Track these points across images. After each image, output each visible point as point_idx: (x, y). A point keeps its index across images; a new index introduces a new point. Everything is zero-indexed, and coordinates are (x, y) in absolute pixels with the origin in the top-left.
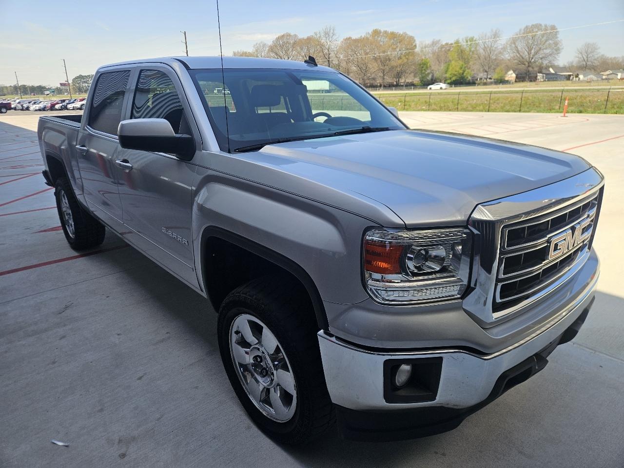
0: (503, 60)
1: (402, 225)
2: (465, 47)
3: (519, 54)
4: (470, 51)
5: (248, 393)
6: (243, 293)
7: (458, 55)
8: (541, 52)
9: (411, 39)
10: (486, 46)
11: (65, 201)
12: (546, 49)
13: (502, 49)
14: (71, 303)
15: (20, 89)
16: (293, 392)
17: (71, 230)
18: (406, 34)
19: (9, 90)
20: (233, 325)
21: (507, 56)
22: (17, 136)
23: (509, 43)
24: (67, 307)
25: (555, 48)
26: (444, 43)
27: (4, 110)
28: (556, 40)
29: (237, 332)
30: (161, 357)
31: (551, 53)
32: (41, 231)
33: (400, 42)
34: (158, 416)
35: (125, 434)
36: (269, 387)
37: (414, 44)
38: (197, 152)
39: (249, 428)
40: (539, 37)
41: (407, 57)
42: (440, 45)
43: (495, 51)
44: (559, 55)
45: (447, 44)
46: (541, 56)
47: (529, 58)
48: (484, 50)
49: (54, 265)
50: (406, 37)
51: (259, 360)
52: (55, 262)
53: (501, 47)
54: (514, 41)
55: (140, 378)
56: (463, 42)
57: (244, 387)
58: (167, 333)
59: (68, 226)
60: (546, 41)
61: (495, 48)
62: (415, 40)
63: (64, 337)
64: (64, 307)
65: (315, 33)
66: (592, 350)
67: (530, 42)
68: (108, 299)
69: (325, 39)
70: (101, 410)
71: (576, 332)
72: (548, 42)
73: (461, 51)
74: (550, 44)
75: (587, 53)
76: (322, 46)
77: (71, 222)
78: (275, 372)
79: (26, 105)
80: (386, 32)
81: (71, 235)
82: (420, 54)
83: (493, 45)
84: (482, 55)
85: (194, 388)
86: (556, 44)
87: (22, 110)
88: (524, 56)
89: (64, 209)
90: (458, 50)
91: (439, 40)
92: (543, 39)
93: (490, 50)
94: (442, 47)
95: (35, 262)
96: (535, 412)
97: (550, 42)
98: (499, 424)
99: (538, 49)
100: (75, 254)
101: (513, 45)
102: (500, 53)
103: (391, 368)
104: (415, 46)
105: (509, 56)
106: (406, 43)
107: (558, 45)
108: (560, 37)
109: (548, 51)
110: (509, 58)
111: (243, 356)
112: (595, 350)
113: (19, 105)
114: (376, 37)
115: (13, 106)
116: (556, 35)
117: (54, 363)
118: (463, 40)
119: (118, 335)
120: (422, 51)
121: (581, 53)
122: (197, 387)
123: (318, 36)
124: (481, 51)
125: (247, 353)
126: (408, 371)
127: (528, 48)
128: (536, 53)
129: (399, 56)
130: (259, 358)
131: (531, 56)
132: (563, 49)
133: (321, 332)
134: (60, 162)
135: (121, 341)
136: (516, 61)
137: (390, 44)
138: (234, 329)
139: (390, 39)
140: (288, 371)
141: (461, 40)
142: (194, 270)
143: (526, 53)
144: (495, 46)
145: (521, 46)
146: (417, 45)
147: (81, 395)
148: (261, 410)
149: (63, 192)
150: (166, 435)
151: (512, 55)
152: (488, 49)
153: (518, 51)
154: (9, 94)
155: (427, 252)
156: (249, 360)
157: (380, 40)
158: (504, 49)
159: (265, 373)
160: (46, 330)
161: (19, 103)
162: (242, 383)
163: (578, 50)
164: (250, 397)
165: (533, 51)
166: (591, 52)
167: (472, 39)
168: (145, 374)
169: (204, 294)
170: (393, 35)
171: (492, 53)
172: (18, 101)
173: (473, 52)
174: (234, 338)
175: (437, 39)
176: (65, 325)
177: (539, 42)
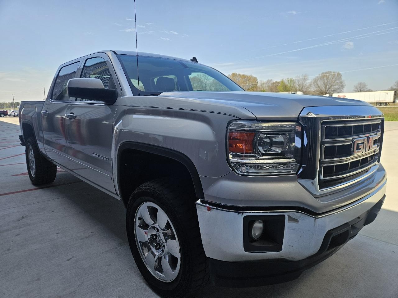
0: (310, 91)
1: (254, 117)
2: (287, 84)
3: (319, 88)
4: (291, 86)
5: (145, 264)
6: (144, 186)
7: (283, 88)
8: (333, 87)
9: (255, 79)
10: (300, 83)
11: (32, 153)
12: (335, 85)
13: (309, 85)
14: (27, 215)
15: (15, 105)
16: (178, 255)
17: (33, 172)
18: (252, 76)
19: (8, 105)
20: (137, 213)
21: (312, 89)
22: (8, 127)
23: (313, 82)
24: (23, 218)
25: (341, 85)
26: (274, 82)
27: (3, 115)
28: (341, 80)
29: (140, 219)
30: (86, 247)
31: (339, 88)
32: (14, 175)
33: (248, 80)
34: (79, 283)
35: (53, 295)
36: (160, 256)
37: (257, 82)
38: (118, 98)
39: (145, 290)
40: (330, 79)
41: (253, 89)
42: (272, 83)
43: (305, 86)
44: (343, 89)
45: (276, 82)
46: (333, 90)
47: (326, 90)
48: (299, 86)
49: (19, 194)
50: (252, 78)
51: (155, 237)
52: (20, 192)
53: (308, 84)
54: (315, 81)
55: (69, 260)
56: (286, 81)
57: (143, 260)
58: (91, 232)
59: (32, 170)
60: (335, 81)
61: (305, 85)
62: (257, 80)
63: (18, 235)
64: (22, 217)
65: (197, 75)
66: (386, 242)
67: (326, 81)
68: (53, 212)
69: (204, 78)
70: (38, 279)
71: (376, 215)
72: (336, 82)
73: (285, 86)
74: (337, 82)
75: (360, 88)
76: (202, 82)
77: (34, 167)
78: (165, 244)
79: (16, 113)
80: (239, 75)
81: (33, 175)
82: (261, 87)
83: (304, 82)
84: (297, 89)
85: (107, 265)
86: (341, 83)
87: (14, 116)
88: (322, 89)
89: (30, 158)
90: (283, 86)
91: (272, 80)
92: (333, 80)
93: (302, 85)
94: (274, 83)
95: (6, 192)
96: (352, 280)
97: (338, 81)
98: (327, 287)
99: (331, 85)
100: (35, 187)
101: (315, 83)
102: (308, 87)
103: (248, 223)
104: (258, 82)
105: (314, 89)
106: (252, 81)
107: (343, 83)
108: (343, 78)
109: (337, 87)
110: (314, 90)
111: (143, 236)
112: (388, 243)
113: (12, 113)
114: (234, 77)
115: (9, 114)
116: (340, 77)
117: (9, 250)
118: (286, 79)
119: (57, 233)
120: (261, 86)
121: (357, 88)
122: (109, 265)
123: (199, 76)
124: (297, 86)
125: (146, 233)
126: (261, 228)
127: (325, 85)
128: (329, 88)
129: (248, 88)
130: (155, 236)
131: (327, 89)
132: (345, 85)
133: (199, 202)
134: (31, 126)
135: (59, 238)
136: (318, 92)
137: (242, 81)
138: (138, 216)
139: (242, 79)
140: (175, 239)
141: (284, 80)
142: (112, 178)
143: (324, 88)
144: (305, 83)
145: (320, 83)
146: (259, 83)
147: (25, 270)
148: (155, 276)
149: (31, 147)
150: (84, 295)
151: (315, 89)
152: (301, 85)
153: (319, 87)
154: (7, 107)
155: (271, 140)
156: (147, 238)
157: (236, 79)
158: (310, 85)
159: (159, 246)
160: (6, 231)
161: (13, 112)
162: (142, 258)
163: (354, 86)
164: (147, 267)
165: (328, 87)
166: (363, 88)
167: (291, 81)
168: (73, 257)
169: (119, 198)
170: (244, 76)
171: (303, 88)
172: (12, 111)
173: (292, 87)
174: (138, 222)
175: (270, 79)
176: (20, 228)
177: (331, 81)
